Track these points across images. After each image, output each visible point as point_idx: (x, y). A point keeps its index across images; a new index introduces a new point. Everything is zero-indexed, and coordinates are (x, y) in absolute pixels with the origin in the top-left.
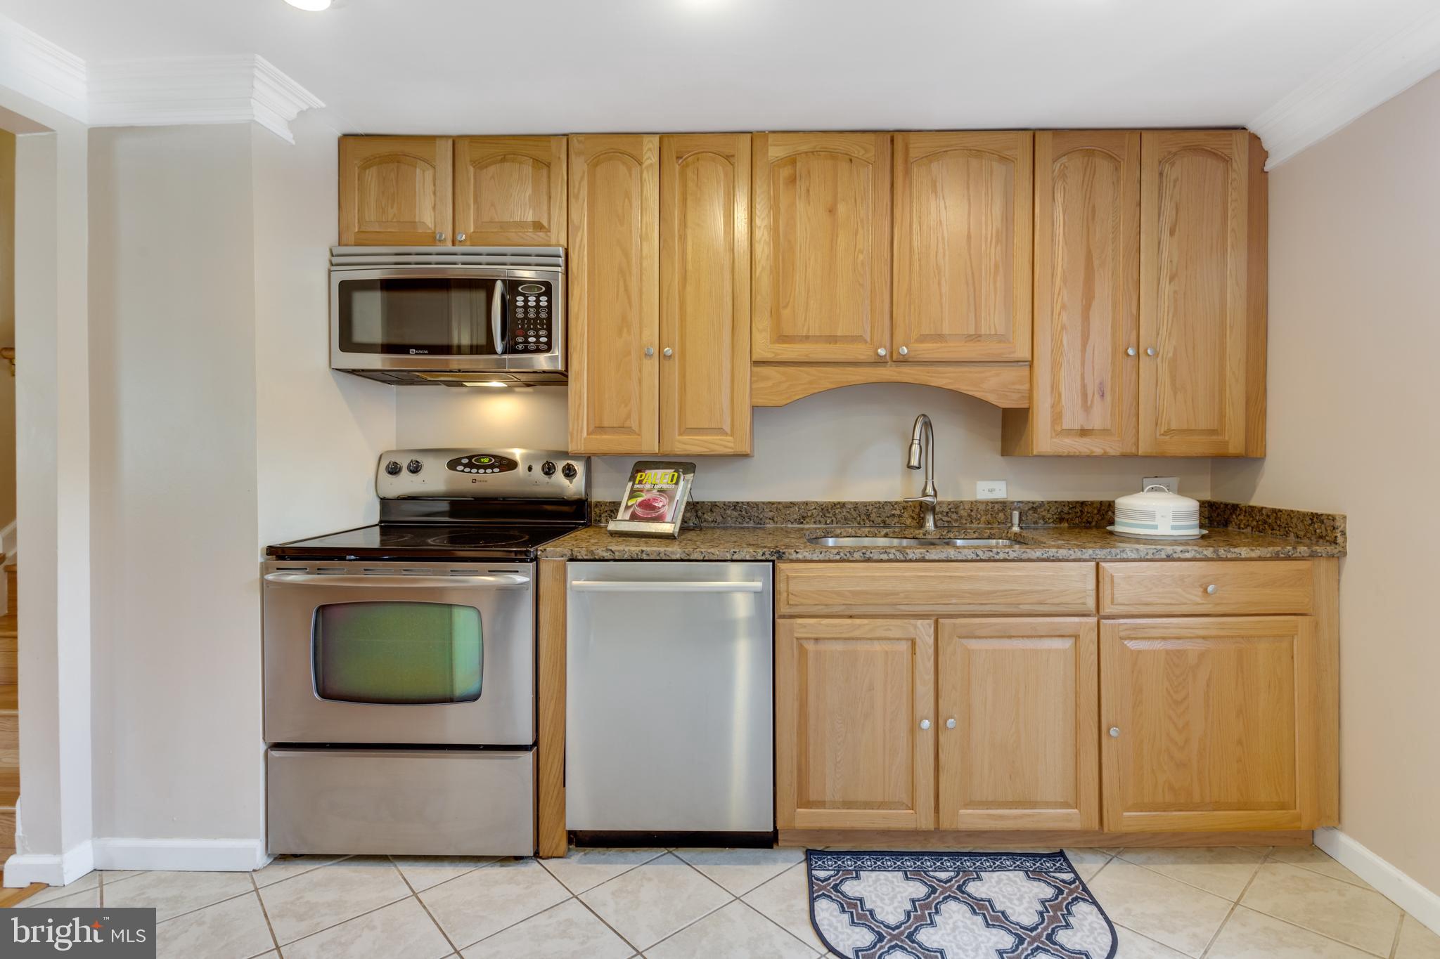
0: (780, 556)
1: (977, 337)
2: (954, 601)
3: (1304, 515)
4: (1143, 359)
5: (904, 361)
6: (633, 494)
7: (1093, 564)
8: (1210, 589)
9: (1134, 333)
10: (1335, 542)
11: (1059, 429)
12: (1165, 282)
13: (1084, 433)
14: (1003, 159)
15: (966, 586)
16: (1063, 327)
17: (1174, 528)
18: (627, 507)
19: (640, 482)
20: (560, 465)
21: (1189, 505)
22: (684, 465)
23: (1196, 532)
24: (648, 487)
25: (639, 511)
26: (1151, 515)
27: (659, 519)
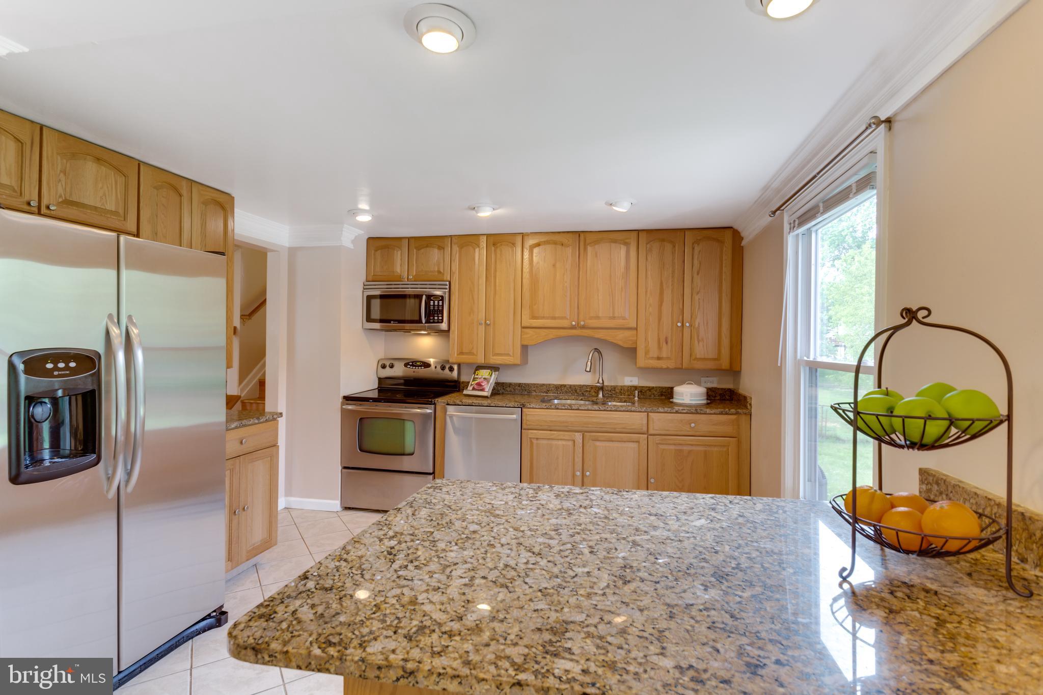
0: (525, 406)
1: (614, 318)
2: (590, 426)
4: (685, 328)
5: (582, 327)
6: (474, 379)
9: (681, 316)
11: (647, 356)
12: (695, 295)
13: (659, 358)
14: (626, 243)
16: (650, 314)
18: (471, 385)
19: (477, 375)
20: (447, 367)
21: (702, 390)
22: (494, 368)
23: (703, 401)
24: (480, 377)
25: (476, 387)
27: (483, 390)
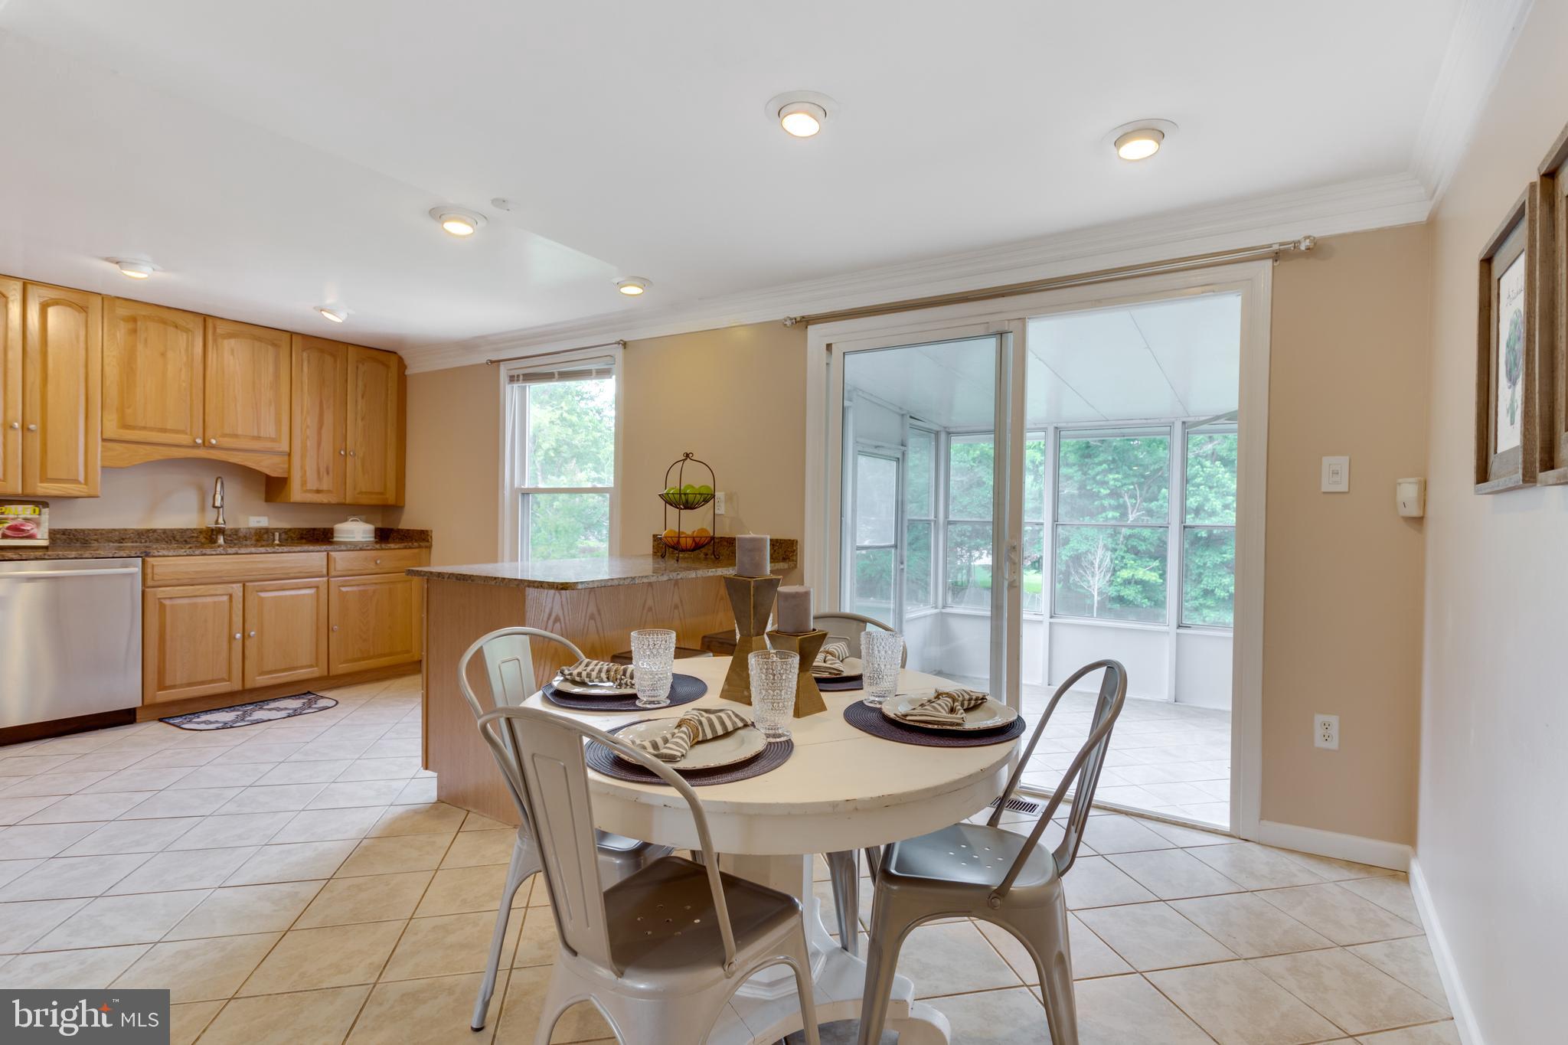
0: (147, 555)
1: (258, 438)
2: (254, 573)
3: (418, 531)
4: (348, 457)
5: (213, 447)
7: (325, 553)
8: (378, 562)
9: (344, 444)
10: (428, 541)
11: (305, 488)
12: (359, 420)
13: (318, 491)
14: (274, 345)
15: (261, 566)
16: (307, 437)
17: (363, 538)
19: (3, 513)
21: (370, 527)
23: (373, 539)
24: (12, 516)
25: (9, 533)
26: (352, 532)
